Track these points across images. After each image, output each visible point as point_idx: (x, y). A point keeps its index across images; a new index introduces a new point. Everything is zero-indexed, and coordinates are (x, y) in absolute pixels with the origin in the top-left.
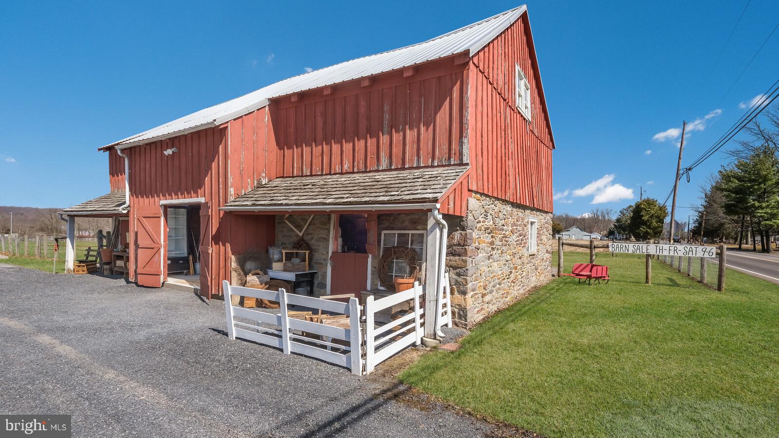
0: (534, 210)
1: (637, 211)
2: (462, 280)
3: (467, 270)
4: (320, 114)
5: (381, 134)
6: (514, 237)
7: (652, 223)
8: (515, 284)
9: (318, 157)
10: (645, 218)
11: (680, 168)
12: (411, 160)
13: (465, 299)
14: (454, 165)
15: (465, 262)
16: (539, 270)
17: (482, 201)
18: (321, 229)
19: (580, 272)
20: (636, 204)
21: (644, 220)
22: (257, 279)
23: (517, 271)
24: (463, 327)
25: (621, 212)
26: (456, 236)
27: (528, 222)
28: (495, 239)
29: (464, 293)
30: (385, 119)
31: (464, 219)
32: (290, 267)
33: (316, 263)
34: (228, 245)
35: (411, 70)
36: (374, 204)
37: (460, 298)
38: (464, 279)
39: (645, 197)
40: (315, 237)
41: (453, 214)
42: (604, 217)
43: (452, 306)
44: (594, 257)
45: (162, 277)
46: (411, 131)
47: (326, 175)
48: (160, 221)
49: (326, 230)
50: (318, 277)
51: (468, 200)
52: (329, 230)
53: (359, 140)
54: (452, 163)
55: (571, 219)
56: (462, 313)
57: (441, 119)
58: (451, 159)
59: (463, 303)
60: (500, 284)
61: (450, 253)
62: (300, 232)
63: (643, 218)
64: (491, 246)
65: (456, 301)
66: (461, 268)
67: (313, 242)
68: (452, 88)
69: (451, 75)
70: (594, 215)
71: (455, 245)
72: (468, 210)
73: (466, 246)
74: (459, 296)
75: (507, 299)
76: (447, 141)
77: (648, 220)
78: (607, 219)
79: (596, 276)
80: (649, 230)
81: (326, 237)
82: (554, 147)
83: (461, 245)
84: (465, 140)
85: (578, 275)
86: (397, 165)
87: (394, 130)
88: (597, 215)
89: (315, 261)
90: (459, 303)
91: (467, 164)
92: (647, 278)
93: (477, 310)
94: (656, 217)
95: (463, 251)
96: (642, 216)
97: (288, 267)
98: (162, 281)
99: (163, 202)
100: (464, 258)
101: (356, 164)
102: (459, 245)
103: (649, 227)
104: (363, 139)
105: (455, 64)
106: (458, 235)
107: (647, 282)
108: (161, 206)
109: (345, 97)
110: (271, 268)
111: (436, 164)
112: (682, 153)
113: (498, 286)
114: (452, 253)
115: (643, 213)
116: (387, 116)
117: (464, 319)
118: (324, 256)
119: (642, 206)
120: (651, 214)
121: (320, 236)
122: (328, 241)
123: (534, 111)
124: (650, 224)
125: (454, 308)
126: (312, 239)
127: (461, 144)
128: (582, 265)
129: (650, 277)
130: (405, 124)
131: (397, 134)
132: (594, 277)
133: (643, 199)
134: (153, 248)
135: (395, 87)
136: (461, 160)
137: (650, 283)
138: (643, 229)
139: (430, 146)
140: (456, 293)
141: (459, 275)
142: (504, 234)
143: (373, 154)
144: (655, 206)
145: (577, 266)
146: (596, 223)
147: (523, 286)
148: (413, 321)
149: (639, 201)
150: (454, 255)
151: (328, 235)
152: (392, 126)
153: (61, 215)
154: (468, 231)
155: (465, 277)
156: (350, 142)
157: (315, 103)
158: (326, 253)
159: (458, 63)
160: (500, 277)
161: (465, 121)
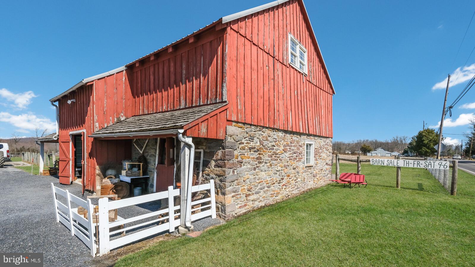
0: (311, 136)
1: (420, 137)
2: (223, 185)
3: (226, 177)
4: (152, 74)
5: (181, 84)
6: (287, 154)
7: (430, 145)
8: (287, 187)
9: (151, 101)
10: (426, 142)
11: (445, 107)
12: (196, 101)
13: (224, 198)
14: (219, 103)
15: (224, 171)
16: (318, 177)
17: (245, 129)
18: (152, 149)
19: (346, 178)
20: (419, 132)
21: (424, 143)
22: (109, 181)
23: (290, 178)
24: (223, 218)
25: (412, 138)
26: (219, 153)
27: (304, 144)
28: (263, 156)
29: (224, 194)
30: (183, 74)
31: (224, 141)
32: (130, 174)
33: (149, 171)
34: (95, 159)
35: (193, 37)
36: (153, 131)
37: (222, 197)
38: (224, 184)
39: (426, 128)
40: (150, 154)
41: (206, 137)
42: (402, 141)
43: (216, 203)
44: (360, 169)
45: (71, 178)
46: (197, 81)
47: (155, 113)
48: (69, 144)
49: (154, 150)
50: (150, 180)
51: (226, 127)
52: (156, 150)
53: (171, 89)
54: (218, 101)
55: (379, 143)
56: (223, 208)
57: (212, 70)
58: (217, 99)
59: (223, 202)
60: (269, 187)
61: (216, 166)
62: (141, 151)
63: (424, 142)
64: (258, 161)
65: (220, 199)
66: (222, 176)
67: (148, 157)
68: (218, 48)
69: (217, 39)
70: (395, 140)
71: (219, 160)
72: (226, 134)
73: (225, 160)
74: (221, 196)
75: (277, 198)
76: (215, 86)
77: (428, 143)
78: (404, 143)
79: (354, 182)
80: (428, 150)
81: (154, 154)
82: (333, 92)
83: (222, 159)
84: (225, 85)
85: (343, 181)
86: (189, 105)
87: (187, 81)
88: (397, 140)
89: (149, 170)
90: (221, 201)
91: (226, 102)
92: (397, 184)
93: (239, 206)
94: (433, 141)
95: (223, 164)
96: (424, 140)
97: (128, 173)
98: (71, 181)
99: (71, 133)
100: (224, 169)
101: (169, 105)
102: (221, 160)
103: (428, 148)
104: (172, 88)
105: (216, 30)
106: (221, 152)
107: (397, 187)
108: (70, 135)
109: (163, 61)
110: (121, 174)
111: (209, 103)
112: (447, 96)
113: (266, 188)
114: (217, 165)
115: (424, 138)
116: (184, 71)
117: (224, 213)
118: (153, 166)
119: (424, 134)
120: (430, 139)
121: (151, 153)
122: (155, 157)
123: (312, 68)
124: (429, 146)
125: (218, 204)
126: (148, 155)
127: (222, 87)
128: (347, 174)
129: (399, 183)
130: (193, 76)
131: (189, 83)
132: (353, 183)
133: (424, 129)
134: (66, 161)
135: (188, 51)
136: (222, 99)
137: (400, 187)
138: (424, 149)
139: (206, 90)
140: (220, 194)
141: (221, 181)
142: (274, 152)
143: (178, 98)
144: (433, 134)
145: (343, 175)
146: (396, 146)
147: (298, 188)
148: (167, 214)
149: (422, 130)
150: (219, 167)
151: (156, 153)
152: (186, 78)
153: (37, 141)
154: (226, 150)
155: (224, 183)
156: (166, 91)
157: (149, 66)
158: (154, 164)
159: (218, 30)
160: (269, 182)
161: (224, 71)
